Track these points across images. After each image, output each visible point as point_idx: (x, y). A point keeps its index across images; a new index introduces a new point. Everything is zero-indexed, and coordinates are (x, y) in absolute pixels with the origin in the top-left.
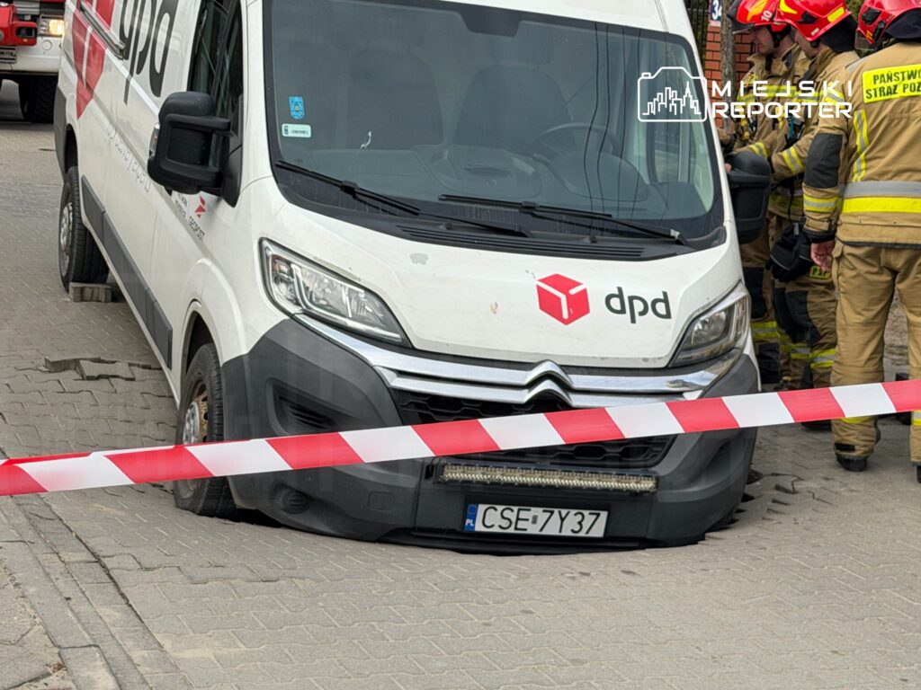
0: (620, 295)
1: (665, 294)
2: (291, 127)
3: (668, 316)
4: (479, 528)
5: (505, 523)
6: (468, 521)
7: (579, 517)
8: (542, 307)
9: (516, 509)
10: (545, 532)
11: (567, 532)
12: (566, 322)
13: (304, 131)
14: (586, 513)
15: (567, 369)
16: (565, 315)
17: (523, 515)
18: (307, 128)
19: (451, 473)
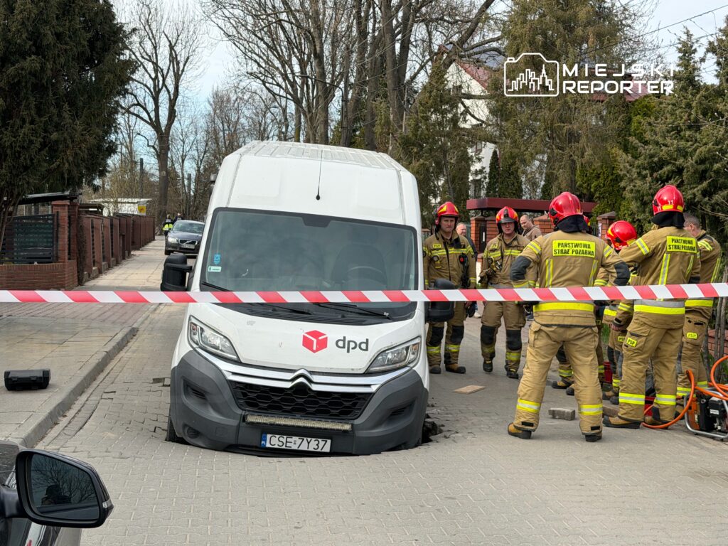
0: (344, 340)
1: (367, 340)
2: (213, 267)
3: (367, 350)
4: (268, 445)
5: (281, 444)
6: (263, 442)
7: (317, 442)
8: (303, 345)
9: (285, 437)
10: (300, 449)
11: (311, 449)
12: (314, 352)
13: (219, 269)
14: (320, 440)
15: (312, 373)
16: (315, 348)
17: (289, 440)
18: (220, 268)
19: (251, 419)
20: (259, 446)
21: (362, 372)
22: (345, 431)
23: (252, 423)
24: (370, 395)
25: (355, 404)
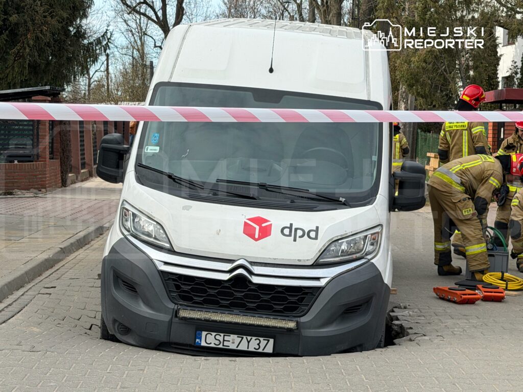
0: (291, 227)
1: (317, 228)
2: (150, 148)
3: (316, 238)
4: (203, 344)
5: (217, 342)
6: (197, 340)
7: (258, 341)
8: (244, 232)
9: (222, 335)
10: (239, 348)
11: (251, 349)
12: (257, 240)
13: (157, 149)
14: (261, 339)
15: (253, 263)
16: (257, 236)
17: (226, 338)
19: (184, 314)
20: (193, 344)
21: (310, 263)
22: (290, 330)
23: (184, 319)
24: (319, 289)
25: (302, 300)
